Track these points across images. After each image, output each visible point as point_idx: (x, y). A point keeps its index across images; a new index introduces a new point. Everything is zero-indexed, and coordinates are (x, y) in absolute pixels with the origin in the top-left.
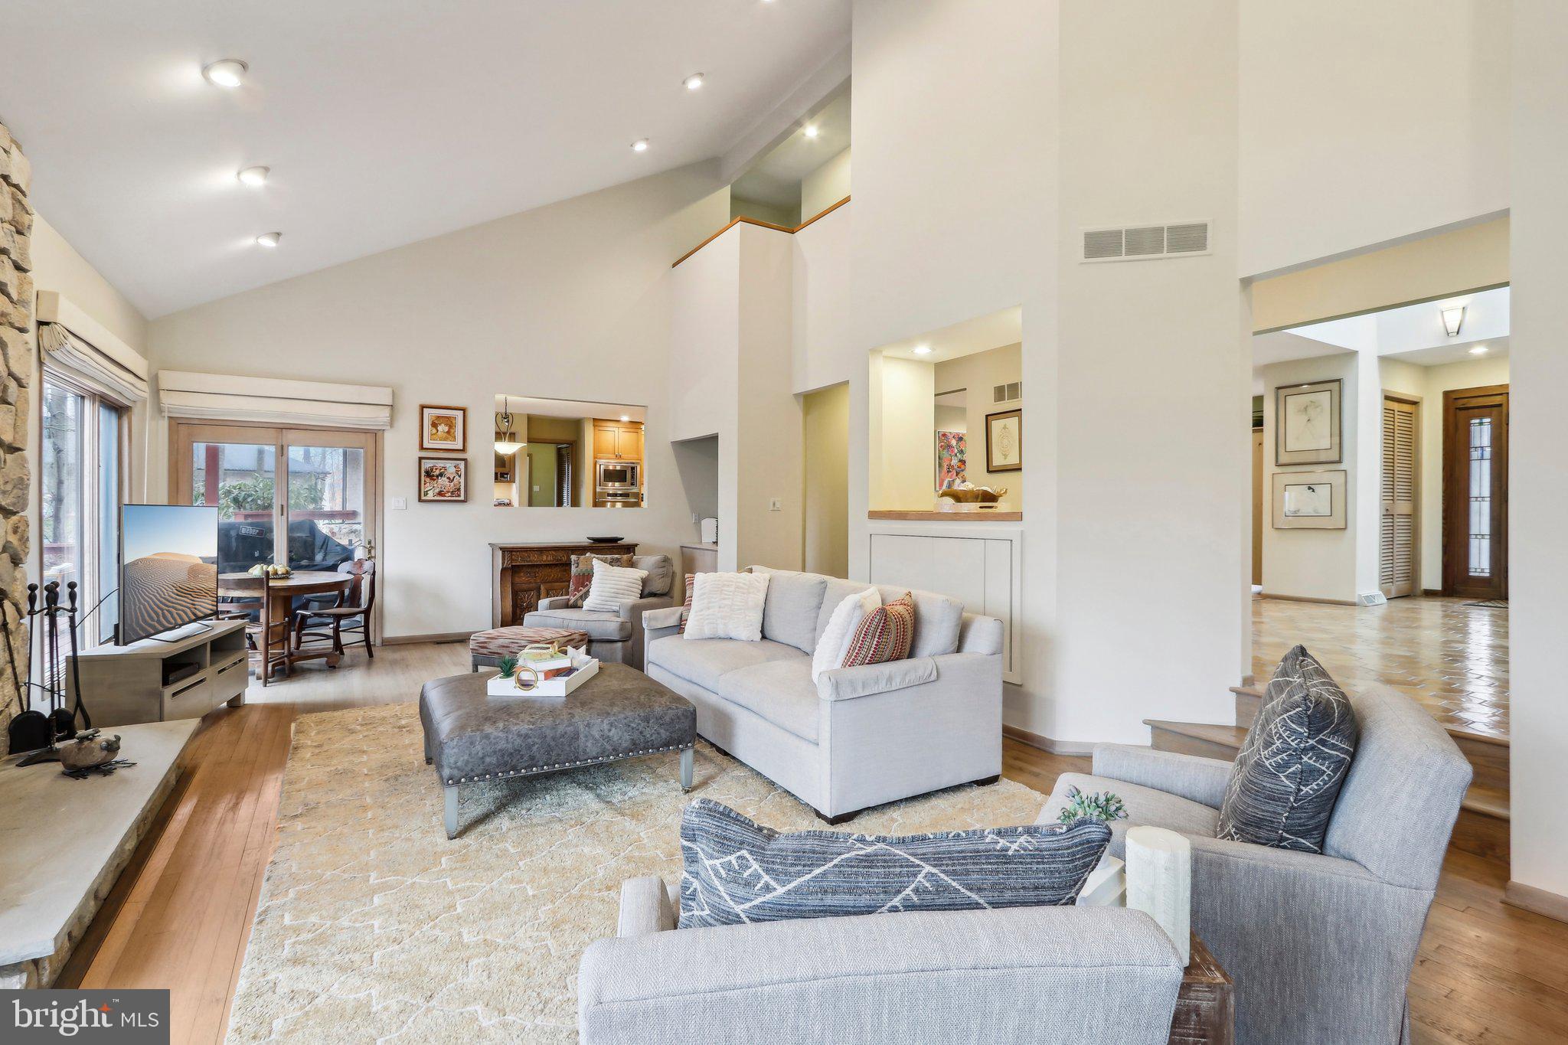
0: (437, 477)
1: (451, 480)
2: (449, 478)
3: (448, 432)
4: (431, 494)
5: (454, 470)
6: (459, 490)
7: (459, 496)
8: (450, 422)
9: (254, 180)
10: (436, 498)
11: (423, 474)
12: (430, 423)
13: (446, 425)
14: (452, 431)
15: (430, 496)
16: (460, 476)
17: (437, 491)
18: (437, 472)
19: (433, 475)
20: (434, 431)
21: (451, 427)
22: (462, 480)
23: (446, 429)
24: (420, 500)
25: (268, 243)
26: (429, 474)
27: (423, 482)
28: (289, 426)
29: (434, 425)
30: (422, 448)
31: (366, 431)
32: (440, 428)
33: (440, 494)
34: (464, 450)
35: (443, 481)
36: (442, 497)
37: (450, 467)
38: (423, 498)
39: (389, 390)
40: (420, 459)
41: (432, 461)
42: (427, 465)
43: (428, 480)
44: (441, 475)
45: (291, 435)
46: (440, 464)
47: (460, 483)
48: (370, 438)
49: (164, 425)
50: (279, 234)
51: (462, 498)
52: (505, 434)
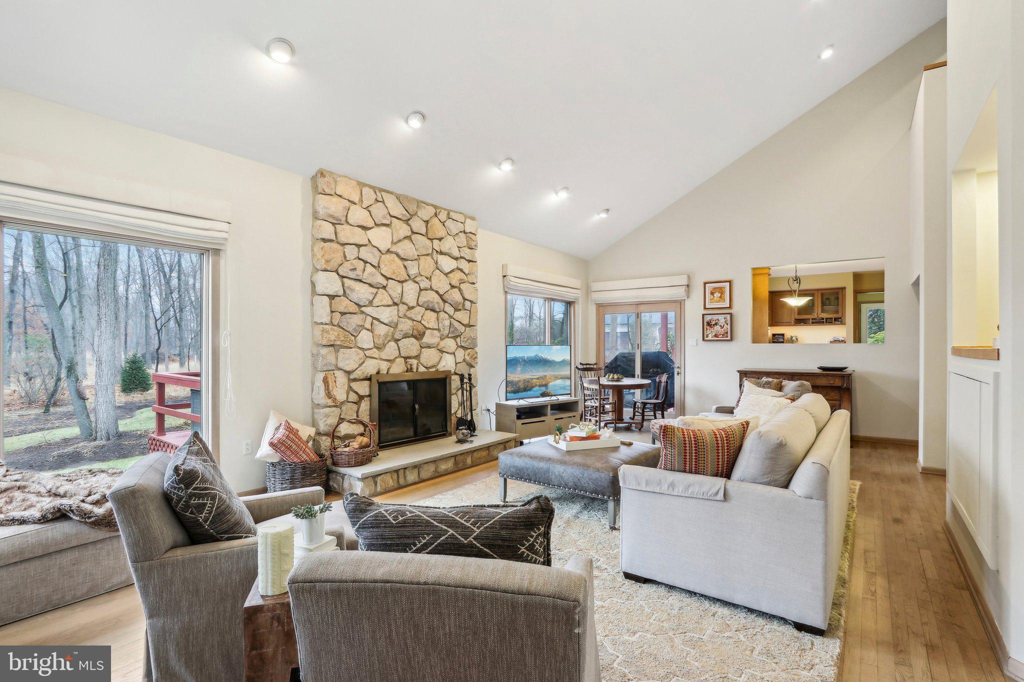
0: (714, 325)
1: (722, 327)
2: (721, 326)
3: (720, 297)
4: (710, 335)
5: (724, 320)
6: (727, 333)
7: (727, 337)
8: (721, 291)
9: (563, 195)
10: (713, 339)
11: (705, 324)
12: (710, 292)
13: (719, 292)
14: (723, 296)
15: (710, 338)
16: (727, 324)
17: (714, 334)
18: (714, 322)
19: (711, 325)
20: (712, 297)
21: (722, 294)
22: (729, 327)
23: (719, 295)
24: (703, 339)
25: (604, 215)
26: (709, 324)
27: (705, 329)
28: (640, 303)
29: (712, 293)
30: (705, 308)
31: (675, 302)
32: (715, 295)
33: (716, 336)
34: (730, 307)
35: (717, 328)
36: (717, 338)
37: (721, 319)
38: (706, 339)
39: (686, 276)
40: (703, 315)
41: (711, 316)
42: (708, 318)
43: (708, 327)
44: (716, 324)
45: (642, 308)
46: (715, 317)
47: (727, 328)
48: (678, 305)
49: (594, 307)
50: (608, 210)
51: (729, 338)
52: (795, 291)
